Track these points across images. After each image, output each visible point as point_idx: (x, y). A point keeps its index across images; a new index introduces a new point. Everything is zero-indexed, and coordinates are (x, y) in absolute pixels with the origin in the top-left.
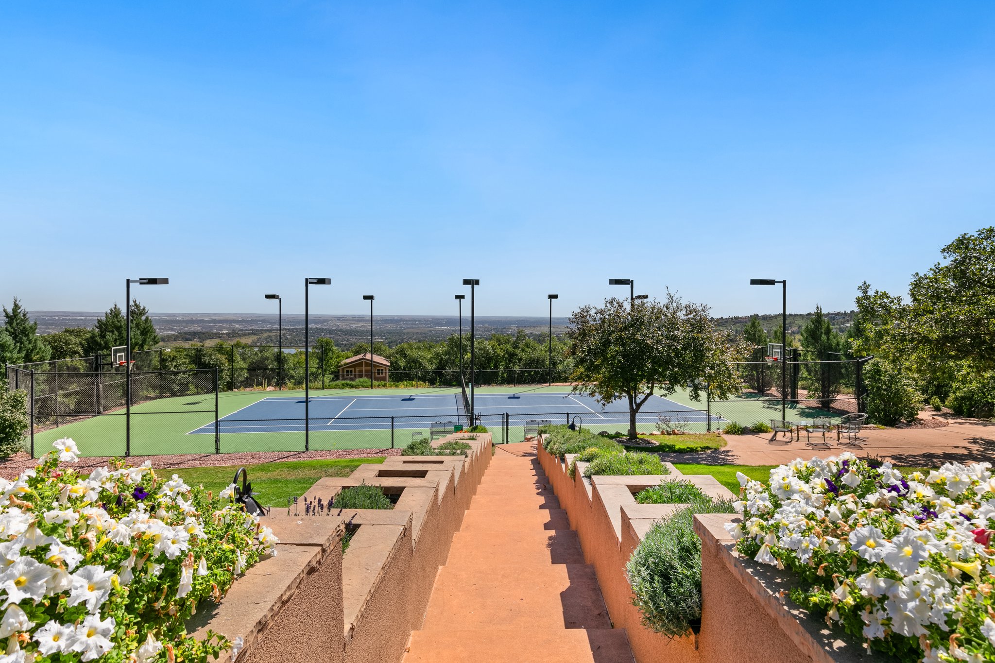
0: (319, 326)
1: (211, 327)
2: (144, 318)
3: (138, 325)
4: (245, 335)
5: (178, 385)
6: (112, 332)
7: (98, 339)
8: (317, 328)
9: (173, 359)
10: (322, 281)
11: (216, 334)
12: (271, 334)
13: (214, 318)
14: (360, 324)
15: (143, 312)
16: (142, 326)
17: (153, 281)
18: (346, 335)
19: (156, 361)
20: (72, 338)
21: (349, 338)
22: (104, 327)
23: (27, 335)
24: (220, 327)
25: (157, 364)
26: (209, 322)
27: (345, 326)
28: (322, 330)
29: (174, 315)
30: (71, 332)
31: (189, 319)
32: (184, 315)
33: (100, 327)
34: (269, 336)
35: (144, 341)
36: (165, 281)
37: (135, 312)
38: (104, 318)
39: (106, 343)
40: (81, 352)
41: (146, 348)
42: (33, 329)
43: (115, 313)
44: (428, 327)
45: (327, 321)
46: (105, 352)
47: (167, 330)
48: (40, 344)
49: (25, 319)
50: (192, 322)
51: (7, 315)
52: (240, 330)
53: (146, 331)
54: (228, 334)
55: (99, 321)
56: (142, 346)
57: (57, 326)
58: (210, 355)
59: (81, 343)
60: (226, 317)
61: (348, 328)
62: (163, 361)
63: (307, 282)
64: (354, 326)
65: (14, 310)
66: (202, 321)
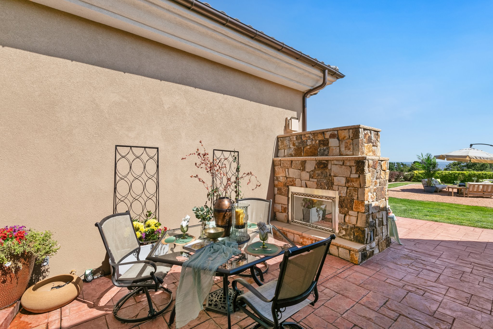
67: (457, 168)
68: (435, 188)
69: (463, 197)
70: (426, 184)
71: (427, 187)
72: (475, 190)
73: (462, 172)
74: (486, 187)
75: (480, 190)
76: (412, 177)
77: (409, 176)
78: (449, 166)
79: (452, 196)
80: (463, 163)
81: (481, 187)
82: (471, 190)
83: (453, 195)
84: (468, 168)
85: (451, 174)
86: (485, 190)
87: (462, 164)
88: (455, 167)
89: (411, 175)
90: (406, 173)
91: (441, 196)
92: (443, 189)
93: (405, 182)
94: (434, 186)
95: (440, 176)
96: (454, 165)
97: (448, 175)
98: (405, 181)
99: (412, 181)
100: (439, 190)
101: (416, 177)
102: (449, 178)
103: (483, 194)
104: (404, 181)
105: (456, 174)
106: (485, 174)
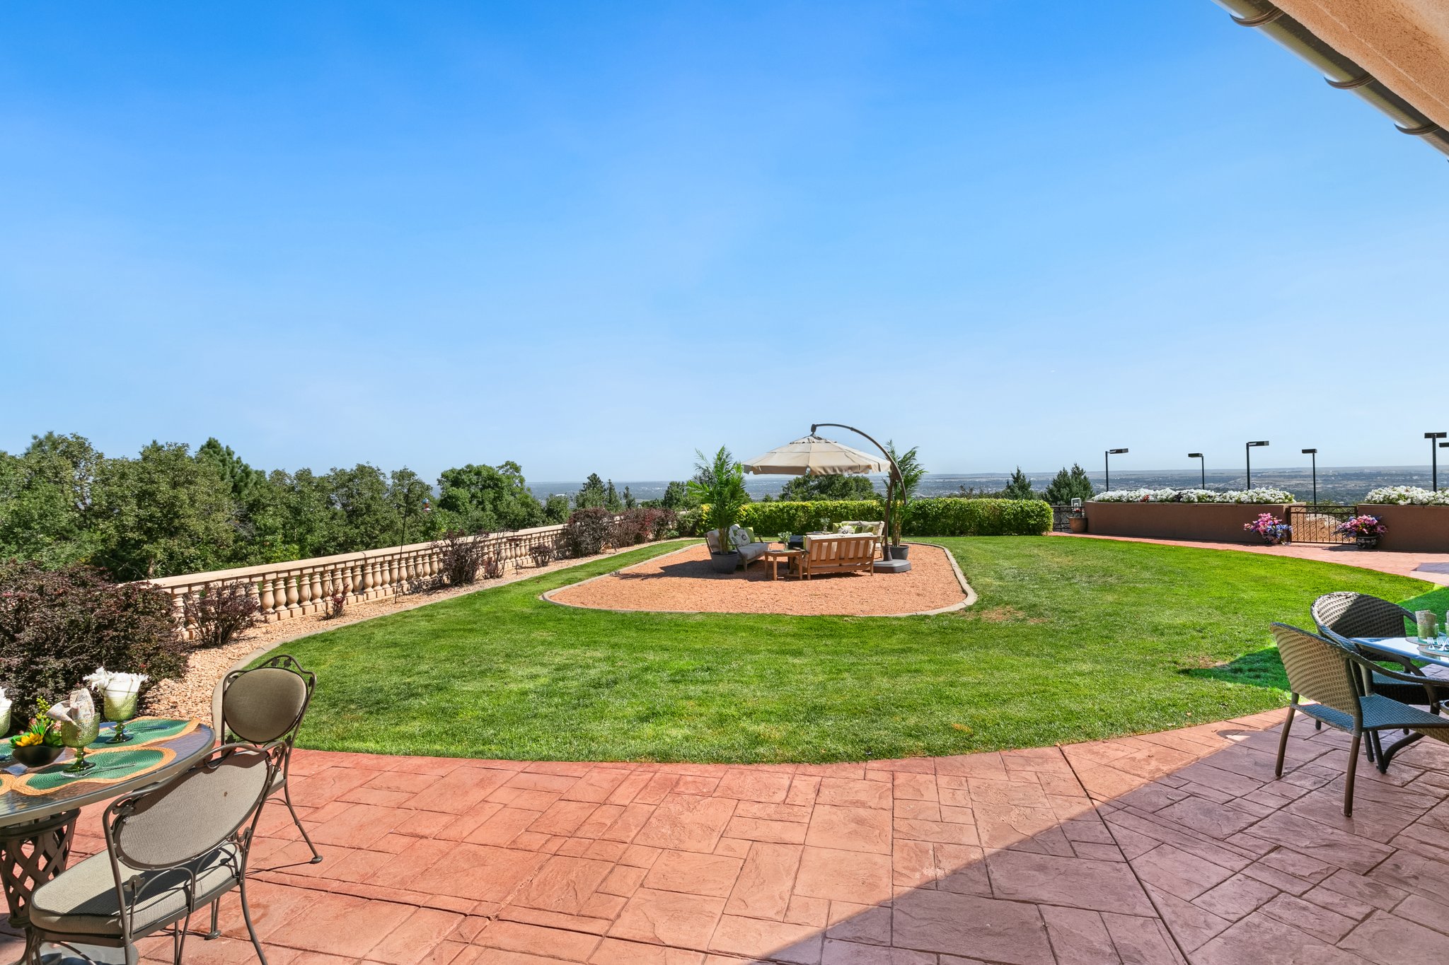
2: (1083, 477)
10: (1260, 444)
15: (1081, 473)
36: (1126, 450)
63: (1248, 445)
67: (802, 493)
68: (739, 558)
69: (797, 579)
70: (717, 547)
71: (719, 558)
72: (823, 557)
73: (804, 504)
74: (844, 544)
75: (833, 557)
76: (696, 524)
77: (689, 521)
78: (788, 489)
79: (773, 580)
80: (813, 481)
81: (835, 544)
82: (814, 558)
83: (776, 576)
84: (822, 492)
85: (781, 510)
86: (843, 555)
87: (811, 483)
88: (799, 490)
89: (694, 517)
90: (684, 513)
91: (750, 583)
92: (760, 555)
93: (681, 539)
94: (736, 551)
95: (760, 516)
96: (798, 484)
97: (775, 513)
98: (681, 535)
99: (698, 536)
100: (747, 563)
101: (706, 521)
102: (778, 521)
103: (840, 565)
104: (678, 537)
105: (791, 509)
106: (845, 508)
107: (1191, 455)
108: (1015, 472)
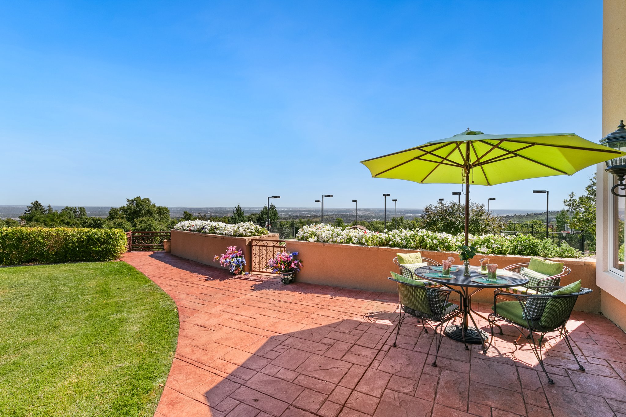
0: (348, 213)
1: (303, 213)
2: (274, 210)
3: (273, 212)
4: (317, 217)
5: (286, 235)
6: (265, 215)
7: (261, 217)
8: (347, 214)
9: (284, 225)
10: (329, 196)
11: (305, 216)
12: (327, 217)
13: (305, 210)
14: (368, 213)
15: (274, 208)
16: (274, 212)
17: (275, 197)
18: (361, 218)
19: (278, 226)
20: (254, 217)
21: (362, 219)
22: (262, 213)
23: (241, 215)
24: (307, 213)
25: (279, 226)
26: (302, 211)
27: (360, 214)
28: (350, 215)
29: (289, 209)
30: (253, 214)
31: (295, 210)
32: (293, 208)
33: (261, 213)
34: (327, 218)
35: (275, 218)
36: (279, 197)
37: (273, 207)
38: (263, 210)
39: (263, 218)
40: (256, 222)
41: (275, 220)
42: (243, 213)
43: (266, 208)
44: (402, 215)
45: (352, 211)
46: (263, 221)
47: (287, 215)
48: (245, 218)
49: (241, 210)
50: (296, 211)
51: (236, 209)
52: (315, 215)
53: (275, 214)
54: (310, 217)
55: (261, 211)
56: (274, 220)
57: (249, 213)
58: (297, 224)
59: (256, 219)
60: (309, 209)
61: (362, 214)
62: (281, 225)
64: (365, 213)
65: (238, 207)
66: (300, 211)
107: (316, 201)
108: (237, 206)
